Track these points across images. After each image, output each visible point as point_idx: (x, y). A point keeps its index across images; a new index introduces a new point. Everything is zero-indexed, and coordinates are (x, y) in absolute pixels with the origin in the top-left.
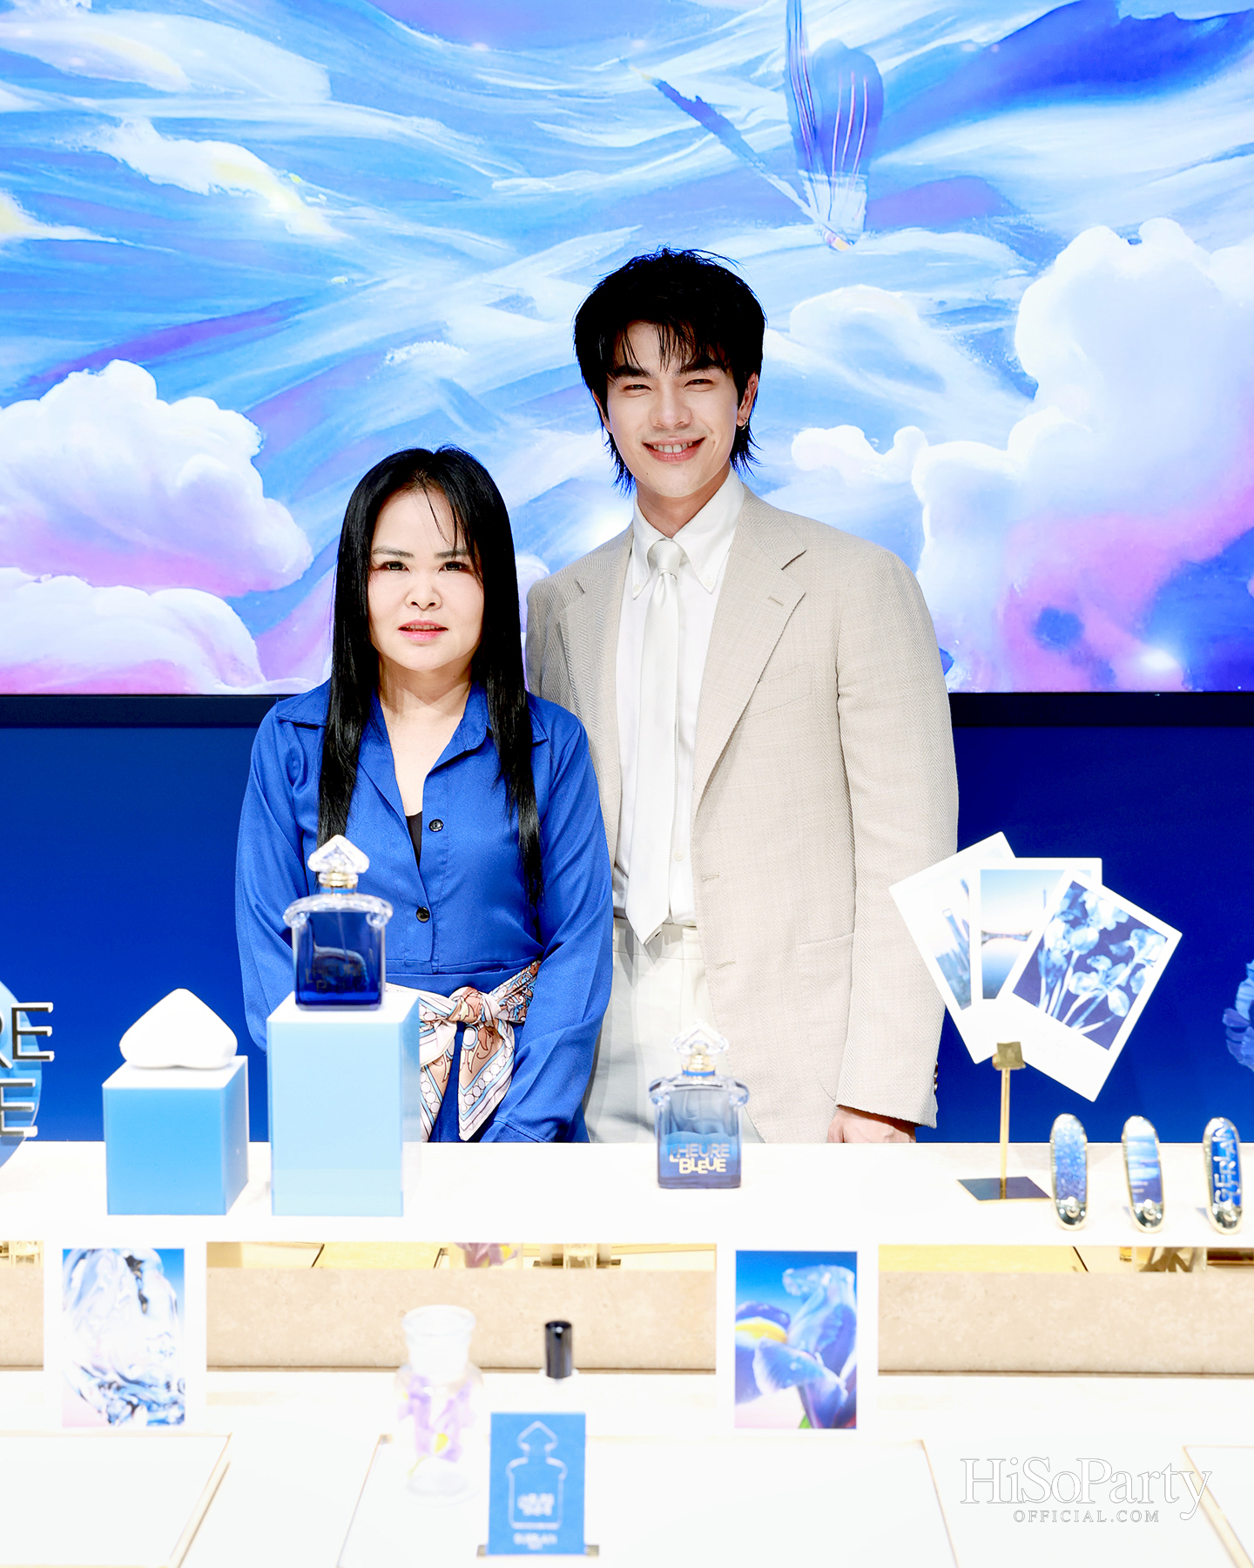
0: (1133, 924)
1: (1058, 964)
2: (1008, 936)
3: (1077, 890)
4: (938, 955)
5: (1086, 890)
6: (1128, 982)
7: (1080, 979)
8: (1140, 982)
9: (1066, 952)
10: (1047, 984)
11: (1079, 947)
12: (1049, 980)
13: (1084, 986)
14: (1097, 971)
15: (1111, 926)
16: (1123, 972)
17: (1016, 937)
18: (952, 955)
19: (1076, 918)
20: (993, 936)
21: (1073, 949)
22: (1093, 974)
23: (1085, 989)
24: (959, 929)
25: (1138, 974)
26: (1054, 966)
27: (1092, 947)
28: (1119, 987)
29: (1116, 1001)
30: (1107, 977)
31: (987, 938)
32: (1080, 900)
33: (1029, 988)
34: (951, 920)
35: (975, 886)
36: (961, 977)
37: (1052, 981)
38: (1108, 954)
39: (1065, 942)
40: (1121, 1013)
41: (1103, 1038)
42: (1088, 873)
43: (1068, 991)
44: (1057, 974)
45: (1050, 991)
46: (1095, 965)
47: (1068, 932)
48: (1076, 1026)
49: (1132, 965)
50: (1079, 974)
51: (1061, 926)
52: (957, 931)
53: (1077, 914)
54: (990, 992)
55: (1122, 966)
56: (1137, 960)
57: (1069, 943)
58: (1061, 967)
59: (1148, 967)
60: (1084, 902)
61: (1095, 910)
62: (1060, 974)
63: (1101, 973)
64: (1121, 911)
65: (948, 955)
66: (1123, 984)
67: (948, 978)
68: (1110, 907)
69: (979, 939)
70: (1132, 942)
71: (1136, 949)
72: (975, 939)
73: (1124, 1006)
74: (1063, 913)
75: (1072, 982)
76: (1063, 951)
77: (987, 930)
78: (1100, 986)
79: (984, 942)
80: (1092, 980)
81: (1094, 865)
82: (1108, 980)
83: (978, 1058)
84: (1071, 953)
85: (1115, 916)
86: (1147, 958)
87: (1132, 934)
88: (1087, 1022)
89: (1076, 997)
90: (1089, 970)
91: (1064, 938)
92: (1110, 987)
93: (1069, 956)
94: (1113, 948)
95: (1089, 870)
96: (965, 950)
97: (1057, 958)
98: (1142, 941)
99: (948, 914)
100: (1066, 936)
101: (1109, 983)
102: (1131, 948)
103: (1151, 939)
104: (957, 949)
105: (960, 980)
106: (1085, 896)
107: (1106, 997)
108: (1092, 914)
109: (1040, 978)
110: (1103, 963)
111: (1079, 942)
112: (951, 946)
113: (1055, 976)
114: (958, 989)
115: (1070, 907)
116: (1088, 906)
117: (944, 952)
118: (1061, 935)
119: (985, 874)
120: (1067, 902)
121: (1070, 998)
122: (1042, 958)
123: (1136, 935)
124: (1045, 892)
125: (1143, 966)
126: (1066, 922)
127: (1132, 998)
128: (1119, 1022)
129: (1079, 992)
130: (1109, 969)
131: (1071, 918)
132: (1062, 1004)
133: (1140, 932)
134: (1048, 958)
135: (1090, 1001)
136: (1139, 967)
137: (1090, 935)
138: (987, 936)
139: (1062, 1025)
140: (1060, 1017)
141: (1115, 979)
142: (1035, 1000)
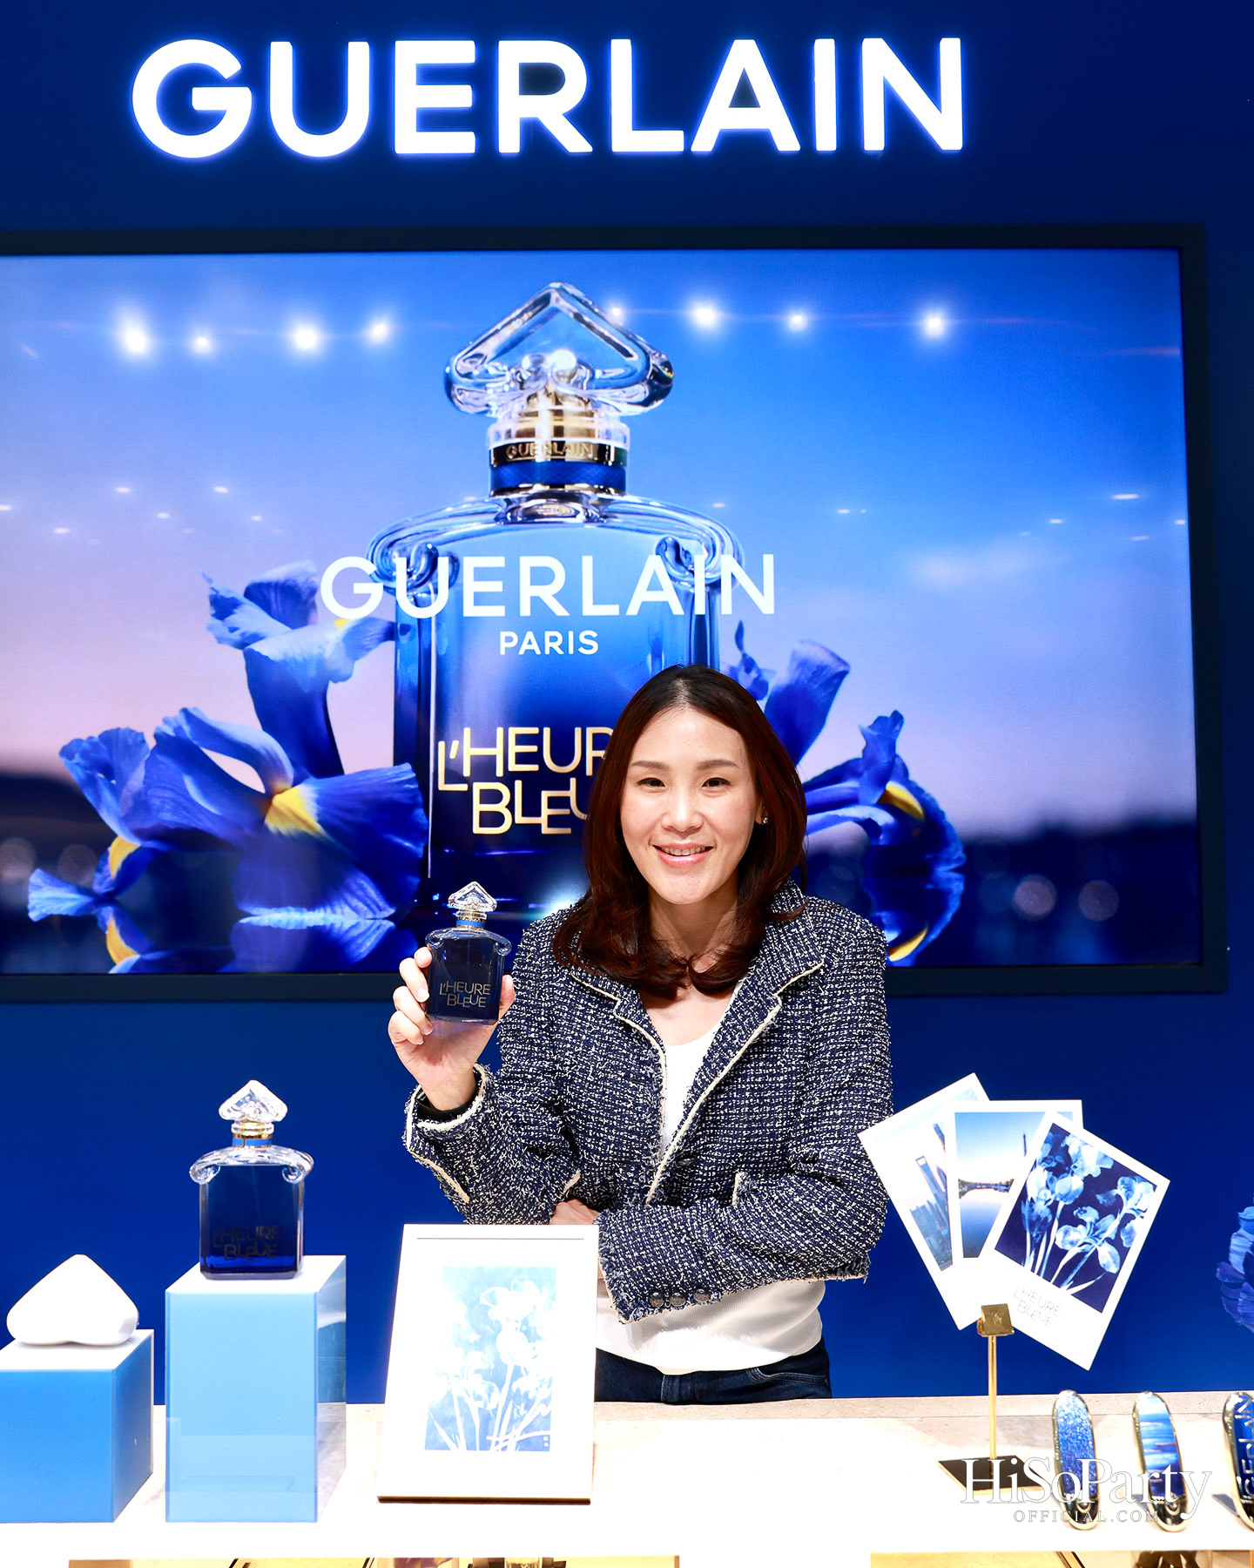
0: (1118, 1171)
1: (1043, 1216)
2: (988, 1186)
3: (1057, 1135)
4: (914, 1208)
5: (1068, 1134)
6: (1118, 1235)
7: (1066, 1232)
8: (1131, 1233)
9: (1049, 1203)
10: (1031, 1236)
11: (1064, 1197)
12: (1034, 1235)
13: (1071, 1240)
14: (1084, 1223)
15: (1096, 1173)
16: (1111, 1225)
17: (996, 1187)
18: (927, 1206)
19: (1059, 1164)
20: (973, 1186)
21: (1058, 1199)
22: (1081, 1227)
23: (1072, 1243)
24: (935, 1180)
25: (1128, 1226)
26: (1039, 1218)
27: (1077, 1197)
28: (1108, 1240)
29: (1107, 1256)
30: (1096, 1229)
31: (965, 1189)
32: (1063, 1145)
33: (1013, 1243)
34: (926, 1168)
35: (950, 1130)
36: (939, 1232)
37: (1037, 1236)
38: (1095, 1205)
39: (1049, 1192)
40: (1113, 1270)
41: (1094, 1298)
42: (1068, 1115)
43: (1054, 1245)
44: (1043, 1227)
45: (1036, 1247)
46: (1082, 1217)
47: (1051, 1180)
48: (1065, 1286)
49: (1120, 1217)
50: (1065, 1227)
51: (1042, 1175)
52: (932, 1181)
53: (1059, 1160)
54: (972, 1250)
55: (1110, 1217)
56: (1126, 1210)
57: (1053, 1192)
58: (1046, 1218)
59: (1138, 1217)
60: (1067, 1147)
61: (1078, 1155)
62: (1044, 1227)
63: (1088, 1225)
64: (1106, 1156)
65: (924, 1207)
66: (1113, 1238)
67: (925, 1235)
68: (1092, 1153)
69: (957, 1191)
70: (1120, 1191)
71: (1124, 1198)
72: (953, 1189)
73: (1115, 1262)
74: (1045, 1160)
75: (1058, 1235)
76: (1047, 1202)
77: (966, 1179)
78: (1088, 1241)
79: (962, 1194)
80: (1080, 1234)
81: (1075, 1107)
82: (1097, 1233)
83: (962, 1323)
84: (1056, 1203)
85: (1099, 1162)
86: (1136, 1208)
87: (1119, 1182)
88: (1076, 1282)
89: (1065, 1252)
90: (1076, 1222)
91: (1047, 1186)
92: (1100, 1242)
93: (1053, 1207)
94: (1100, 1197)
95: (1068, 1112)
96: (943, 1200)
97: (1041, 1208)
98: (1129, 1189)
99: (922, 1162)
100: (1049, 1185)
101: (1097, 1236)
102: (1118, 1196)
103: (1139, 1187)
104: (933, 1201)
105: (938, 1236)
106: (1068, 1141)
107: (1096, 1251)
108: (1076, 1160)
109: (1026, 1232)
110: (1090, 1215)
111: (1064, 1192)
112: (926, 1196)
113: (1039, 1230)
114: (936, 1247)
115: (1050, 1154)
116: (1071, 1152)
117: (920, 1205)
118: (1044, 1185)
119: (961, 1118)
120: (1049, 1147)
121: (1058, 1253)
122: (1025, 1210)
123: (1123, 1182)
124: (1024, 1137)
125: (1133, 1217)
126: (1048, 1169)
127: (1123, 1253)
128: (1111, 1279)
129: (1067, 1247)
130: (1097, 1221)
131: (1054, 1164)
132: (1049, 1260)
133: (1127, 1179)
134: (1033, 1210)
135: (1079, 1257)
136: (1128, 1218)
137: (1073, 1183)
138: (966, 1187)
139: (1050, 1285)
140: (1048, 1277)
141: (1104, 1232)
142: (1020, 1259)
